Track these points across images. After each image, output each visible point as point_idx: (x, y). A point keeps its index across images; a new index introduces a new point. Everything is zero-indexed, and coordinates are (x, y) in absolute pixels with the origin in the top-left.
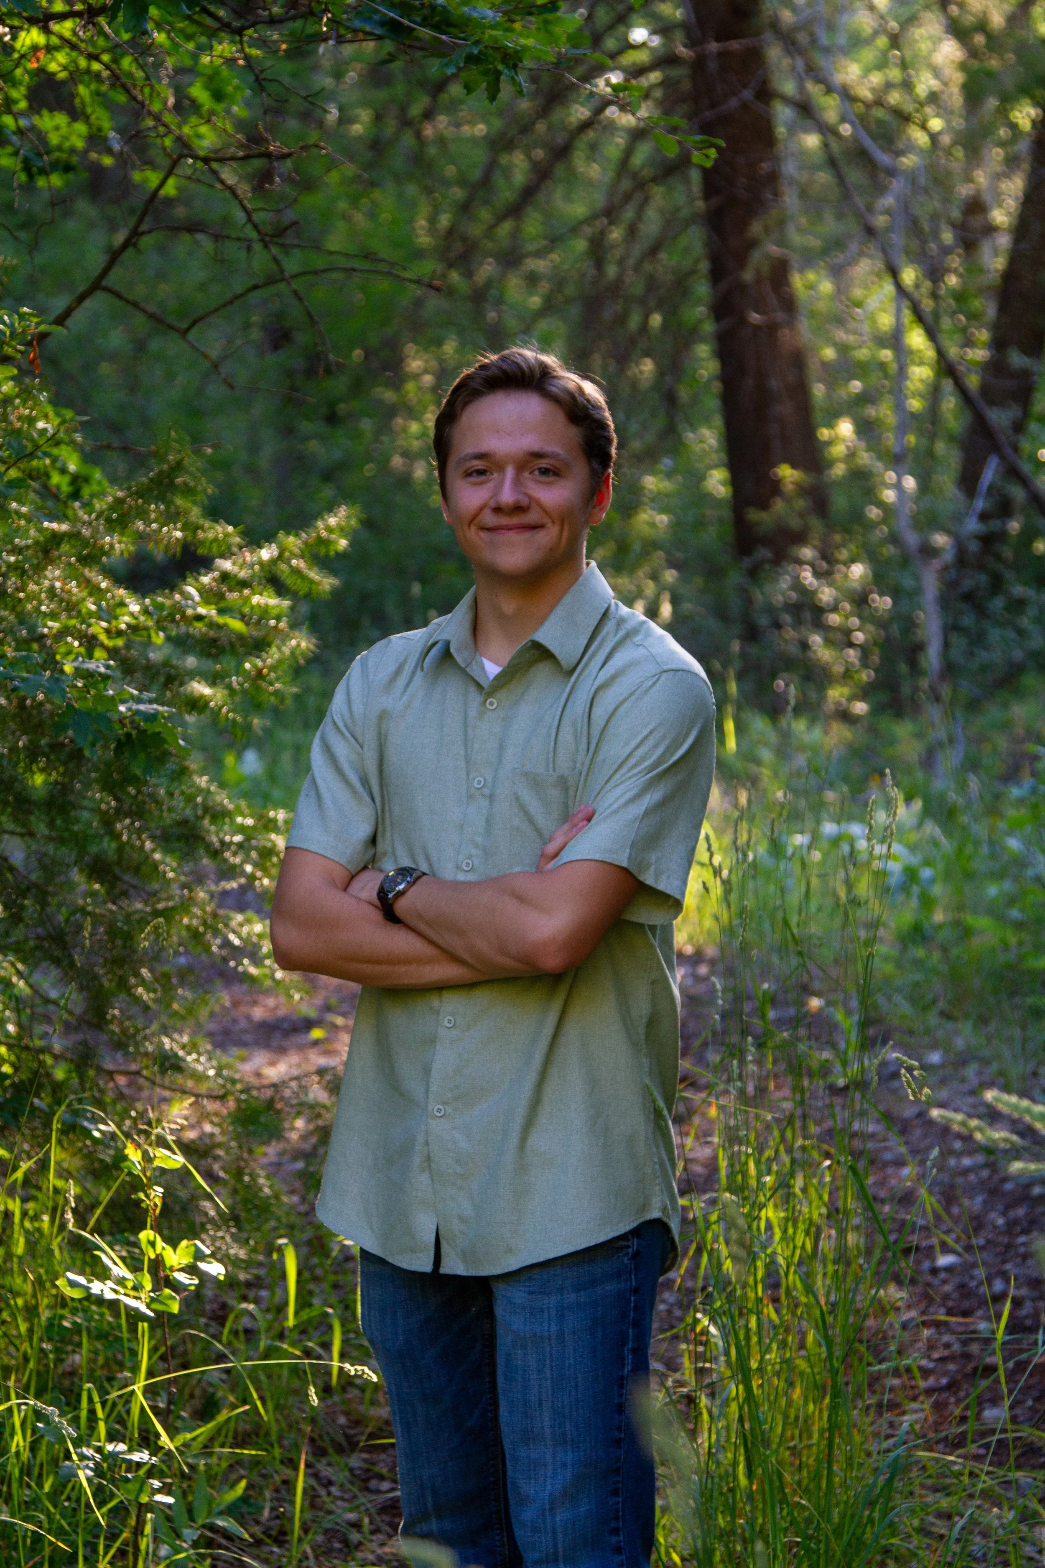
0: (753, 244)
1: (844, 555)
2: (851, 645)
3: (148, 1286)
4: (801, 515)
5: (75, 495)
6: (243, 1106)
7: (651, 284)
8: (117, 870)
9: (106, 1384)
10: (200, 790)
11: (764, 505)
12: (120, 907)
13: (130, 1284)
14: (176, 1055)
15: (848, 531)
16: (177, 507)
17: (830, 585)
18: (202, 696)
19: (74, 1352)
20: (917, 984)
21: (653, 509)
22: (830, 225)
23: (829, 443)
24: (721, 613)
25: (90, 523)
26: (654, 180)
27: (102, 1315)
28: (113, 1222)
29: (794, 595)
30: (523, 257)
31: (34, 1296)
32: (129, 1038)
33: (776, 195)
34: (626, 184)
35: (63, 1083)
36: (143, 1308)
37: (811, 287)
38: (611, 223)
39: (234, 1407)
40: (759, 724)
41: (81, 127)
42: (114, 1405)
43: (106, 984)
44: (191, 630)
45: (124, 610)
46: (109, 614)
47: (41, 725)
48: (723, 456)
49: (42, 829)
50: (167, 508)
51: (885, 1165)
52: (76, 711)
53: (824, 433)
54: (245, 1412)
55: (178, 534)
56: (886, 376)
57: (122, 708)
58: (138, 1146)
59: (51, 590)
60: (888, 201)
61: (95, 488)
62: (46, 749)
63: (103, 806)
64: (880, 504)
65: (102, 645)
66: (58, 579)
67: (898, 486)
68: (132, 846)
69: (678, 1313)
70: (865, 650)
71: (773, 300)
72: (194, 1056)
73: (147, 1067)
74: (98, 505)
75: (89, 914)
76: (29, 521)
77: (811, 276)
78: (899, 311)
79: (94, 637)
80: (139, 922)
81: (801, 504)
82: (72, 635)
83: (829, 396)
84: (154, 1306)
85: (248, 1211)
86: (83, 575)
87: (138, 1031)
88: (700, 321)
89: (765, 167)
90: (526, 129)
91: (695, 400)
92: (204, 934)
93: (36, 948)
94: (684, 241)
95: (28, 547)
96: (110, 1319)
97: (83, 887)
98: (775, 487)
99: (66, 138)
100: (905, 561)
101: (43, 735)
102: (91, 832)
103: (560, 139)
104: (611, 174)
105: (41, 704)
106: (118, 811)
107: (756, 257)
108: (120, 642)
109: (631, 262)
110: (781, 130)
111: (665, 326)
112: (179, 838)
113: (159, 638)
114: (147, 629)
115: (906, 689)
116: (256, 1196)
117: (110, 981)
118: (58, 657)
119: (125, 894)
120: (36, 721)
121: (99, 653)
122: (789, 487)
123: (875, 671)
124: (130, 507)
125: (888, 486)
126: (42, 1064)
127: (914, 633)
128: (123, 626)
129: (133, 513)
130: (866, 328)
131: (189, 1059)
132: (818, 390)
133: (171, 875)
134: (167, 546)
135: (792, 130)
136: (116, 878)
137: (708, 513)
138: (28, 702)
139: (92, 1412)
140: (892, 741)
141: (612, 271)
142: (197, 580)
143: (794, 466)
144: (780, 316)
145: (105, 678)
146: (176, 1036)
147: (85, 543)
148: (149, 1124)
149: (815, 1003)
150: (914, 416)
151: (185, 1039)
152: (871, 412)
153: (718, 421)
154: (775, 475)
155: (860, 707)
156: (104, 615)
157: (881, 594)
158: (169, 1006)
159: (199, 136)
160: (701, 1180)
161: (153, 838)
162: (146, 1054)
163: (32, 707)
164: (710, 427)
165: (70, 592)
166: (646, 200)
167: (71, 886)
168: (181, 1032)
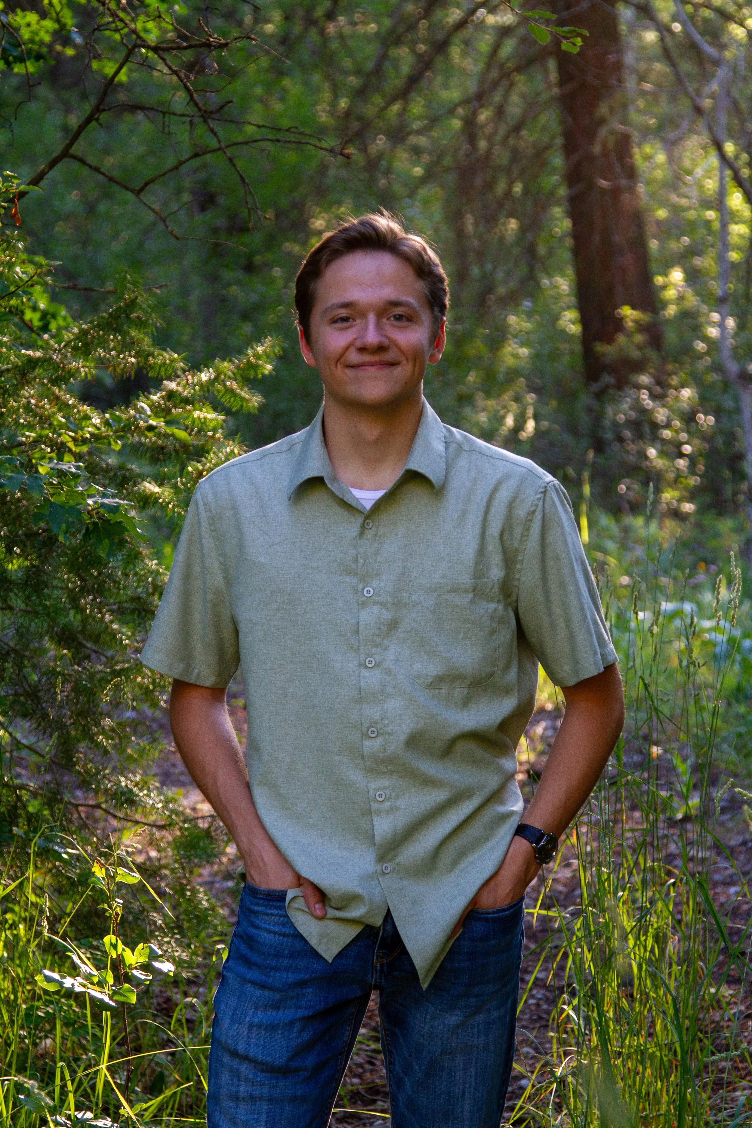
0: (602, 122)
1: (675, 381)
2: (681, 455)
3: (111, 981)
4: (639, 348)
5: (45, 328)
6: (186, 833)
7: (515, 156)
8: (80, 637)
9: (73, 1064)
10: (151, 572)
11: (610, 340)
12: (84, 668)
13: (96, 980)
14: (131, 791)
15: (677, 360)
16: (133, 338)
17: (664, 406)
18: (152, 494)
19: (46, 1037)
20: (740, 735)
21: (515, 343)
22: (664, 107)
23: (664, 287)
24: (573, 429)
25: (60, 351)
26: (518, 69)
27: (70, 1006)
28: (78, 930)
29: (633, 414)
30: (409, 134)
31: (15, 992)
32: (92, 776)
33: (620, 81)
34: (494, 74)
35: (37, 814)
36: (107, 999)
37: (648, 158)
38: (482, 106)
39: (179, 1084)
40: (606, 521)
41: (49, 24)
42: (80, 1083)
43: (73, 733)
44: (143, 439)
45: (88, 422)
46: (77, 426)
47: (19, 516)
48: (573, 300)
49: (18, 603)
50: (124, 338)
51: (715, 884)
52: (52, 504)
53: (659, 280)
54: (188, 1088)
55: (133, 360)
56: (710, 232)
57: (90, 501)
58: (102, 865)
59: (28, 407)
60: (715, 86)
61: (61, 322)
62: (23, 538)
63: (70, 585)
64: (705, 339)
65: (70, 451)
66: (32, 397)
67: (721, 325)
68: (94, 618)
69: (545, 1007)
70: (692, 459)
71: (618, 168)
72: (145, 792)
73: (106, 801)
74: (67, 336)
75: (59, 673)
76: (9, 349)
77: (648, 149)
78: (722, 178)
79: (63, 444)
80: (100, 681)
81: (639, 338)
82: (44, 443)
83: (662, 248)
84: (116, 998)
85: (189, 921)
86: (54, 393)
87: (98, 772)
88: (555, 187)
89: (612, 57)
90: (412, 27)
91: (551, 252)
92: (152, 691)
93: (14, 702)
94: (543, 119)
95: (8, 370)
96: (77, 1010)
97: (53, 653)
98: (619, 324)
99: (36, 33)
100: (726, 385)
101: (21, 526)
102: (59, 606)
103: (440, 36)
104: (482, 65)
105: (19, 500)
106: (82, 589)
107: (603, 132)
108: (85, 449)
109: (498, 138)
110: (623, 28)
111: (526, 192)
112: (132, 612)
113: (118, 445)
114: (107, 437)
115: (728, 492)
116: (196, 907)
117: (76, 729)
118: (34, 461)
119: (88, 657)
120: (14, 514)
121: (67, 457)
122: (629, 324)
123: (700, 476)
124: (93, 337)
125: (712, 324)
126: (19, 798)
127: (734, 446)
128: (88, 436)
129: (96, 342)
130: (694, 193)
131: (141, 794)
132: (654, 245)
133: (127, 642)
134: (123, 370)
135: (633, 28)
136: (81, 645)
137: (562, 346)
138: (8, 498)
139: (63, 1087)
140: (716, 535)
141: (482, 144)
142: (148, 398)
143: (633, 308)
144: (623, 182)
145: (75, 476)
146: (130, 775)
147: (56, 367)
148: (109, 847)
149: (656, 750)
150: (734, 266)
151: (138, 778)
152: (698, 261)
153: (570, 271)
154: (619, 314)
155: (688, 507)
156: (71, 426)
157: (706, 414)
158: (124, 751)
159: (146, 31)
160: (562, 897)
161: (111, 612)
162: (106, 790)
163: (10, 501)
164: (563, 276)
165: (43, 407)
166: (512, 85)
167: (42, 651)
168: (134, 773)
